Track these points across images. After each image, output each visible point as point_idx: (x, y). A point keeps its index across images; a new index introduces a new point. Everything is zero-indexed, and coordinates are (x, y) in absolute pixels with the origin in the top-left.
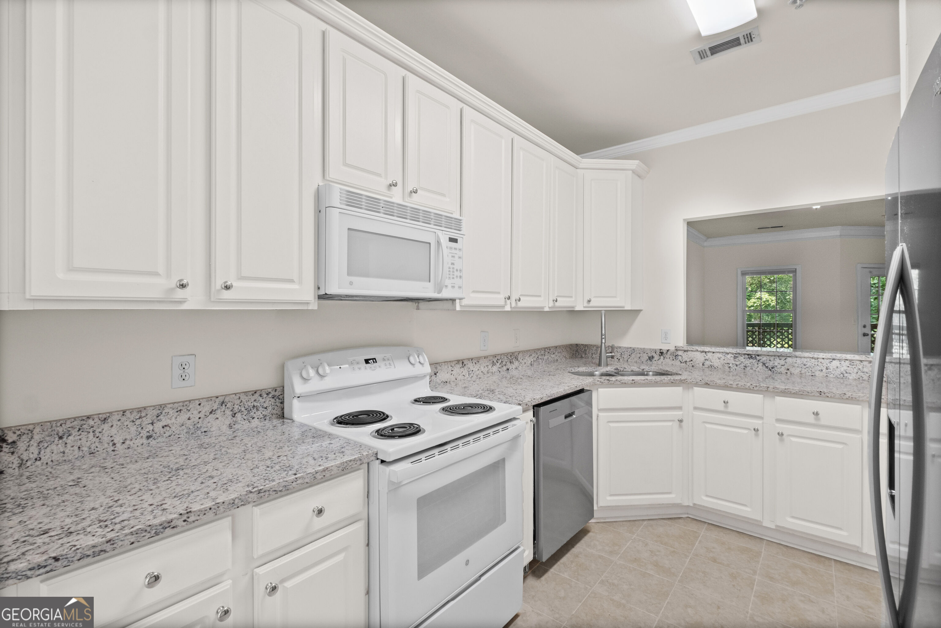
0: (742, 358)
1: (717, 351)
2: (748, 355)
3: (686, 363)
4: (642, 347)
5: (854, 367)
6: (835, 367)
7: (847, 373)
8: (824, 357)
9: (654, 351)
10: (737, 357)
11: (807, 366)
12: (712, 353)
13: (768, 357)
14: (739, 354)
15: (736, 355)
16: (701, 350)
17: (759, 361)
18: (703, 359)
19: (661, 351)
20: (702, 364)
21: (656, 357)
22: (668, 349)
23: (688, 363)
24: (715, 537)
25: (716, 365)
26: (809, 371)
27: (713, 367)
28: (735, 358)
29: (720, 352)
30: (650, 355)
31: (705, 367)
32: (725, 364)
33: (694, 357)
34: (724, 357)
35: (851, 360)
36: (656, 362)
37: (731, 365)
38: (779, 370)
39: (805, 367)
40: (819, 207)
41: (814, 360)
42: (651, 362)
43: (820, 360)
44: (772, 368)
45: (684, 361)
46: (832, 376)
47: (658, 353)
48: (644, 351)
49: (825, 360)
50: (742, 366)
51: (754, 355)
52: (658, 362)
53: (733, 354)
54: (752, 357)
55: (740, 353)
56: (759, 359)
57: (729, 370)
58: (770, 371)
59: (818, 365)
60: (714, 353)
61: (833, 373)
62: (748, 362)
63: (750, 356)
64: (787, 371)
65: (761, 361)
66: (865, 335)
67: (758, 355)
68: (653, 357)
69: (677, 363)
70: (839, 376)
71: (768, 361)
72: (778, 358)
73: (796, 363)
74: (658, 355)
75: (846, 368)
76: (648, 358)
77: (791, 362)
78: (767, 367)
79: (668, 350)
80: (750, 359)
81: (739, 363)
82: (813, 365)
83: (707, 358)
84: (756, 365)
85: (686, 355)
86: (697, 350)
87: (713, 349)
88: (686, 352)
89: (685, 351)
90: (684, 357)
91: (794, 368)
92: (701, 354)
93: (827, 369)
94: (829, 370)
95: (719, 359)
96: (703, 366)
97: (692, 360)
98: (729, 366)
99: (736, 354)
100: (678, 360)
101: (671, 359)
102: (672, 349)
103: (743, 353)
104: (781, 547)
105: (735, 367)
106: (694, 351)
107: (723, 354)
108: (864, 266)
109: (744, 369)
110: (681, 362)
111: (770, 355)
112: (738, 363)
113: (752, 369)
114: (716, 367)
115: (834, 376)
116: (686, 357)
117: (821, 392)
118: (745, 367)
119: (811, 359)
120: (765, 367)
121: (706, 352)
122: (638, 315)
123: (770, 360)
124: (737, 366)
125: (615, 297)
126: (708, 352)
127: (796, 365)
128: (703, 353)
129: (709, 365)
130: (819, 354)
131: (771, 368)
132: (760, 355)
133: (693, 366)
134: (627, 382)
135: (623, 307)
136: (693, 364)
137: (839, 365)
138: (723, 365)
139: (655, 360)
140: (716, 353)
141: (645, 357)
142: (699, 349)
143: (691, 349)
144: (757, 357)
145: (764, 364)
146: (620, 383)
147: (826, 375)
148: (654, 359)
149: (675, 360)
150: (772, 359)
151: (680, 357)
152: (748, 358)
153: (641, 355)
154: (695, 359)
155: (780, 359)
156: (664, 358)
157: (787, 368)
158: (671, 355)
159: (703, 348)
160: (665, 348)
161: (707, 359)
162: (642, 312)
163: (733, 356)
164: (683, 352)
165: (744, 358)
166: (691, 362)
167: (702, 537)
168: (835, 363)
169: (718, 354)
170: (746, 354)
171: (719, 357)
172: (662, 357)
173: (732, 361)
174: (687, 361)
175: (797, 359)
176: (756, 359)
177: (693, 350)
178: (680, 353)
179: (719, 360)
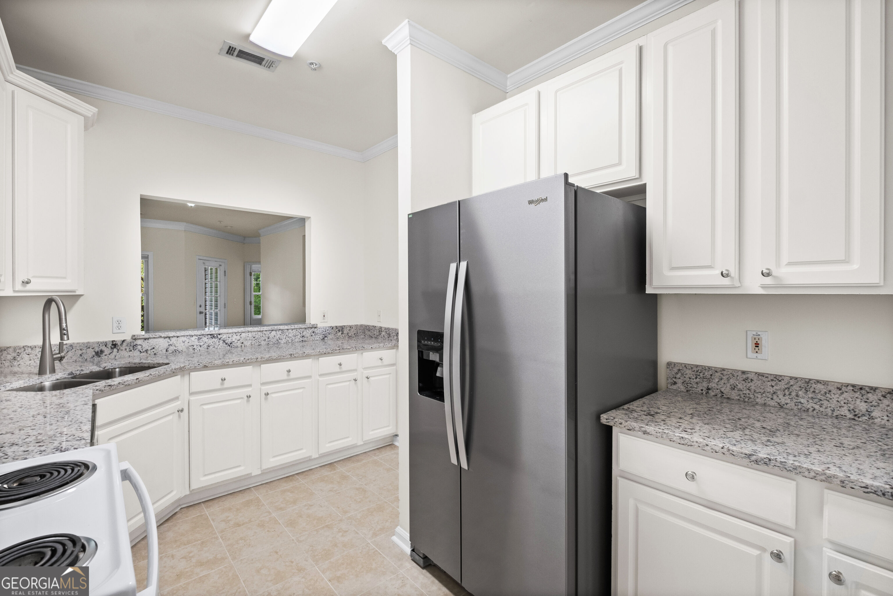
0: (206, 338)
1: (183, 335)
2: (211, 335)
3: (147, 352)
4: (86, 341)
5: (284, 334)
6: (273, 336)
7: (280, 339)
8: (267, 329)
9: (103, 344)
10: (201, 338)
11: (256, 338)
12: (176, 338)
13: (227, 335)
14: (203, 335)
15: (200, 337)
16: (165, 336)
17: (220, 339)
18: (166, 345)
19: (114, 343)
20: (165, 350)
21: (107, 351)
22: (123, 339)
23: (149, 352)
24: (219, 508)
25: (180, 349)
26: (257, 342)
27: (177, 352)
28: (199, 339)
29: (184, 336)
30: (97, 349)
31: (169, 352)
32: (189, 347)
33: (157, 345)
34: (188, 340)
35: (282, 330)
36: (106, 357)
37: (195, 347)
38: (236, 345)
39: (254, 339)
40: (193, 205)
41: (260, 333)
42: (100, 358)
43: (264, 332)
44: (231, 344)
45: (144, 350)
46: (271, 343)
47: (110, 345)
48: (88, 346)
49: (267, 332)
50: (205, 346)
51: (216, 334)
52: (110, 356)
53: (196, 335)
54: (214, 336)
55: (205, 334)
56: (220, 337)
57: (193, 351)
58: (229, 347)
59: (262, 336)
60: (178, 337)
61: (272, 340)
62: (211, 341)
63: (212, 336)
64: (242, 345)
65: (222, 339)
66: (201, 313)
67: (219, 334)
68: (102, 352)
69: (136, 353)
70: (275, 343)
71: (227, 338)
72: (235, 334)
73: (248, 337)
74: (110, 348)
75: (279, 336)
76: (94, 353)
77: (245, 337)
78: (226, 344)
79: (124, 341)
80: (212, 338)
81: (203, 343)
82: (260, 336)
83: (171, 343)
84: (218, 343)
85: (146, 343)
86: (161, 337)
87: (178, 334)
88: (147, 341)
89: (145, 339)
90: (144, 346)
91: (247, 341)
92: (164, 340)
93: (268, 338)
94: (269, 339)
95: (184, 342)
96: (167, 353)
97: (154, 348)
98: (193, 348)
99: (200, 335)
100: (137, 350)
101: (128, 350)
102: (128, 338)
103: (207, 334)
104: (264, 485)
105: (199, 348)
106: (157, 338)
107: (188, 337)
108: (200, 258)
109: (208, 348)
110: (140, 352)
111: (229, 333)
112: (201, 344)
113: (214, 347)
114: (181, 351)
115: (273, 343)
116: (146, 345)
117: (291, 354)
118: (208, 346)
119: (258, 332)
120: (225, 344)
121: (169, 338)
122: (77, 300)
123: (229, 337)
124: (201, 347)
125: (65, 278)
126: (172, 337)
127: (248, 338)
128: (166, 339)
129: (173, 350)
130: (264, 327)
131: (229, 344)
132: (221, 334)
133: (155, 354)
134: (131, 383)
135: (74, 291)
136: (155, 352)
137: (275, 334)
138: (188, 348)
139: (106, 355)
140: (181, 337)
141: (91, 352)
142: (163, 336)
143: (154, 336)
144: (219, 336)
145: (224, 341)
146: (123, 386)
147: (268, 343)
148: (104, 354)
149: (132, 350)
150: (230, 336)
151: (139, 347)
152: (211, 338)
153: (84, 351)
154: (157, 347)
155: (237, 335)
156: (118, 350)
157: (241, 342)
158: (127, 346)
159: (167, 333)
160: (118, 338)
161: (171, 345)
162: (82, 298)
163: (197, 338)
164: (143, 340)
165: (208, 338)
166: (153, 350)
167: (209, 515)
168: (274, 333)
169: (183, 338)
170: (209, 334)
171: (184, 341)
172: (115, 350)
173: (196, 343)
174: (148, 350)
175: (249, 333)
176: (218, 337)
177: (155, 337)
178: (139, 342)
179: (183, 344)
